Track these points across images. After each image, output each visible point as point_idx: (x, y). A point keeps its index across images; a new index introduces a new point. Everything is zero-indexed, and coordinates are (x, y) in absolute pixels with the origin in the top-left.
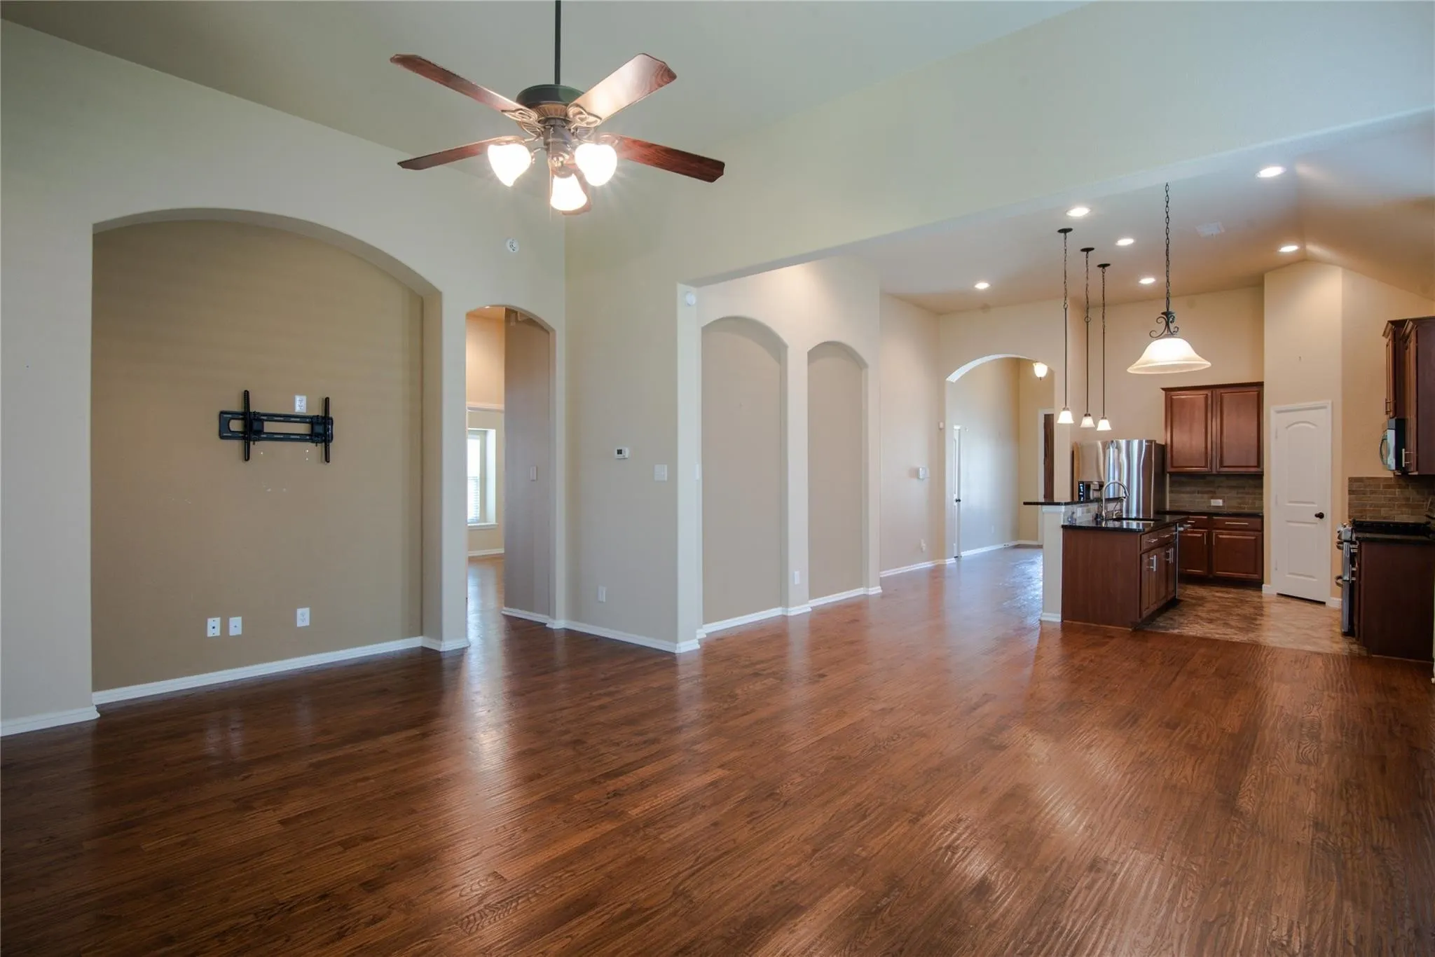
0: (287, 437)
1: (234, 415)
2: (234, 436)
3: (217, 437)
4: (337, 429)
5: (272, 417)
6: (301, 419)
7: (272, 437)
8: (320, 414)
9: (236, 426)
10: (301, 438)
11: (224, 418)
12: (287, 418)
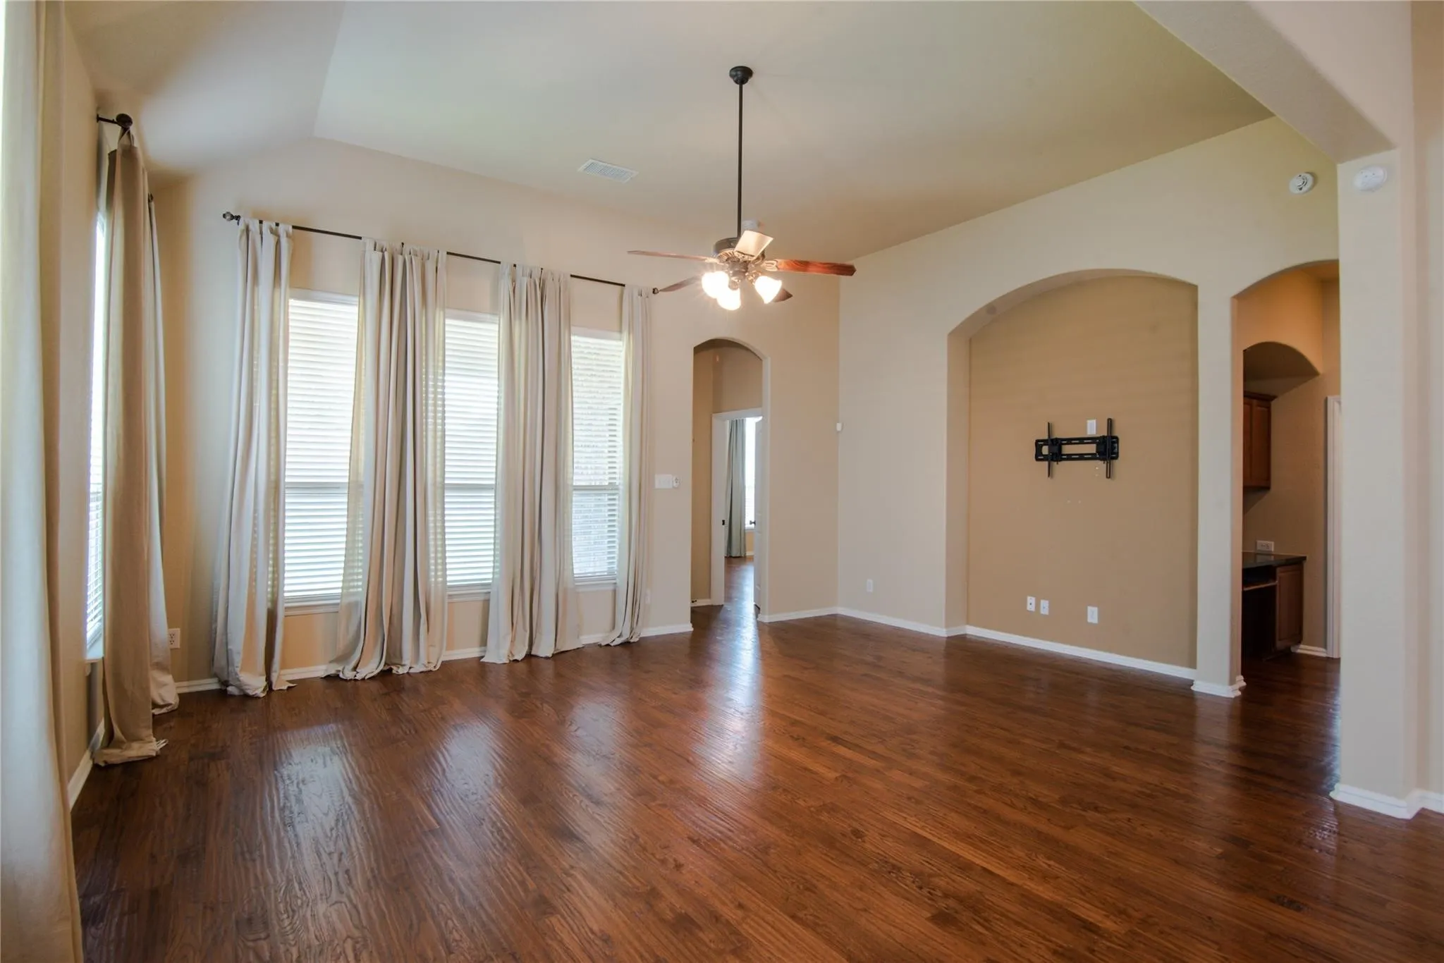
0: (1081, 457)
1: (1045, 442)
2: (1045, 458)
3: (1034, 459)
4: (1123, 448)
5: (1070, 441)
6: (1092, 440)
7: (1070, 457)
8: (1106, 435)
9: (1045, 450)
10: (1093, 457)
11: (1039, 445)
12: (1081, 441)
